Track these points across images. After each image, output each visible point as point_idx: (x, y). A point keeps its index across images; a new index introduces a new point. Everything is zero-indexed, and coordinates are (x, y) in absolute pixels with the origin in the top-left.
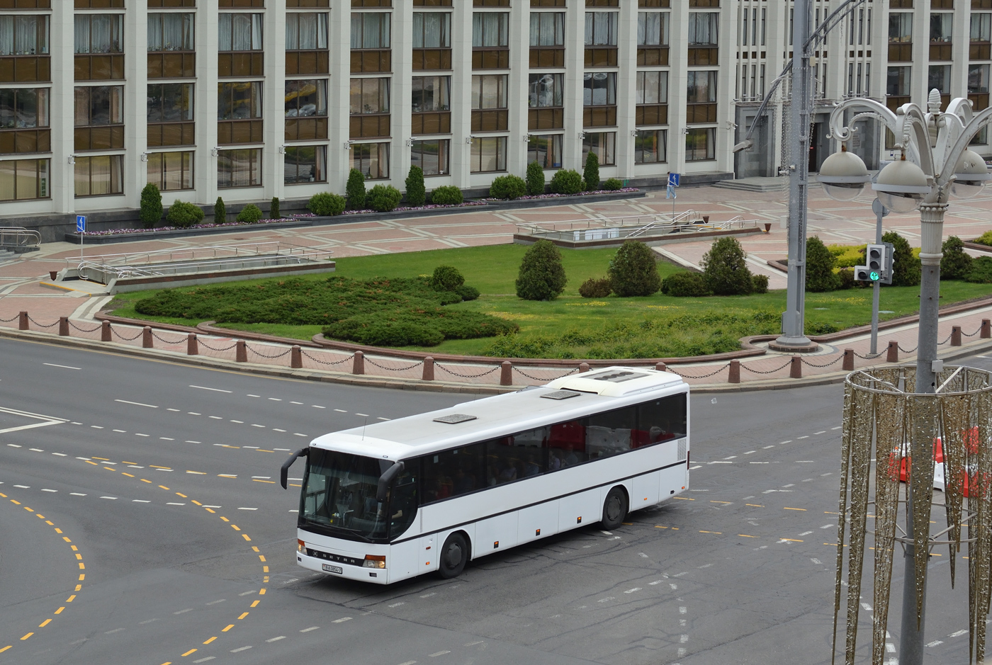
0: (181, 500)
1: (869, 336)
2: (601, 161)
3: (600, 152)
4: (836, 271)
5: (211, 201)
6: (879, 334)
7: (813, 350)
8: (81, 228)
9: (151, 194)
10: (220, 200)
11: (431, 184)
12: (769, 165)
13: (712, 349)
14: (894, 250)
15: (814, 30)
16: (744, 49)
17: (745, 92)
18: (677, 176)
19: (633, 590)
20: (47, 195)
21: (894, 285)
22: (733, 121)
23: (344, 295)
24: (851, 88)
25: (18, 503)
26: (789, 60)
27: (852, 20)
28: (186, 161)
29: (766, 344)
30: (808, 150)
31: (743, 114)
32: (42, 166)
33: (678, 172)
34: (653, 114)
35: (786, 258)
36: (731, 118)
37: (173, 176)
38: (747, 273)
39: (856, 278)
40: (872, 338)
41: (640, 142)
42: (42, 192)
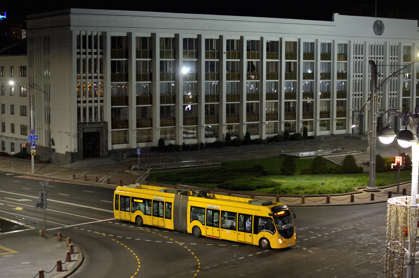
0: (171, 241)
3: (308, 127)
5: (181, 144)
6: (400, 186)
7: (378, 191)
8: (139, 153)
9: (161, 141)
10: (184, 143)
11: (253, 137)
12: (363, 131)
13: (345, 191)
16: (355, 93)
17: (355, 107)
22: (352, 116)
25: (118, 242)
29: (363, 189)
30: (376, 126)
31: (355, 113)
32: (126, 132)
33: (334, 133)
34: (326, 114)
35: (369, 161)
37: (168, 136)
38: (356, 166)
39: (392, 168)
40: (397, 187)
41: (321, 123)
42: (126, 142)
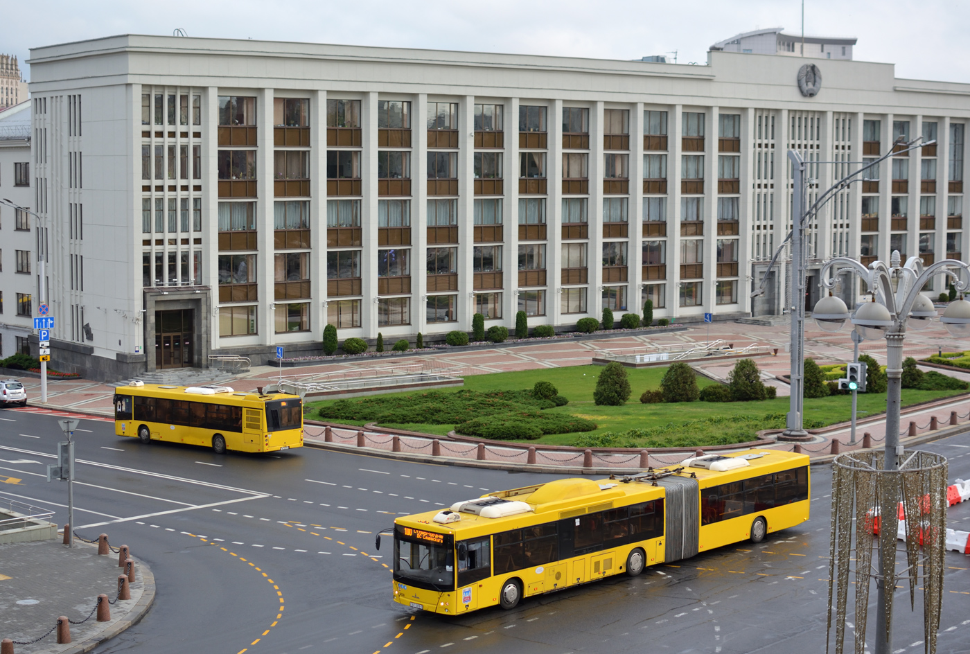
0: (354, 552)
1: (850, 429)
2: (655, 304)
3: (655, 299)
4: (825, 382)
5: (374, 335)
6: (857, 428)
7: (809, 440)
8: (280, 356)
9: (330, 332)
10: (380, 335)
11: (532, 322)
12: (776, 307)
13: (736, 440)
14: (867, 367)
15: (808, 209)
16: (757, 223)
17: (758, 254)
18: (710, 315)
19: (681, 615)
20: (255, 332)
21: (866, 392)
22: (750, 275)
23: (470, 403)
24: (835, 251)
25: (235, 555)
26: (790, 231)
27: (835, 202)
28: (355, 306)
29: (776, 436)
30: (805, 296)
31: (758, 269)
32: (251, 311)
33: (711, 312)
34: (693, 269)
35: (789, 374)
36: (749, 273)
37: (346, 317)
38: (761, 385)
39: (840, 388)
40: (852, 431)
41: (683, 291)
42: (251, 330)
